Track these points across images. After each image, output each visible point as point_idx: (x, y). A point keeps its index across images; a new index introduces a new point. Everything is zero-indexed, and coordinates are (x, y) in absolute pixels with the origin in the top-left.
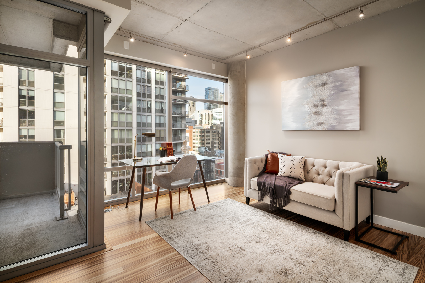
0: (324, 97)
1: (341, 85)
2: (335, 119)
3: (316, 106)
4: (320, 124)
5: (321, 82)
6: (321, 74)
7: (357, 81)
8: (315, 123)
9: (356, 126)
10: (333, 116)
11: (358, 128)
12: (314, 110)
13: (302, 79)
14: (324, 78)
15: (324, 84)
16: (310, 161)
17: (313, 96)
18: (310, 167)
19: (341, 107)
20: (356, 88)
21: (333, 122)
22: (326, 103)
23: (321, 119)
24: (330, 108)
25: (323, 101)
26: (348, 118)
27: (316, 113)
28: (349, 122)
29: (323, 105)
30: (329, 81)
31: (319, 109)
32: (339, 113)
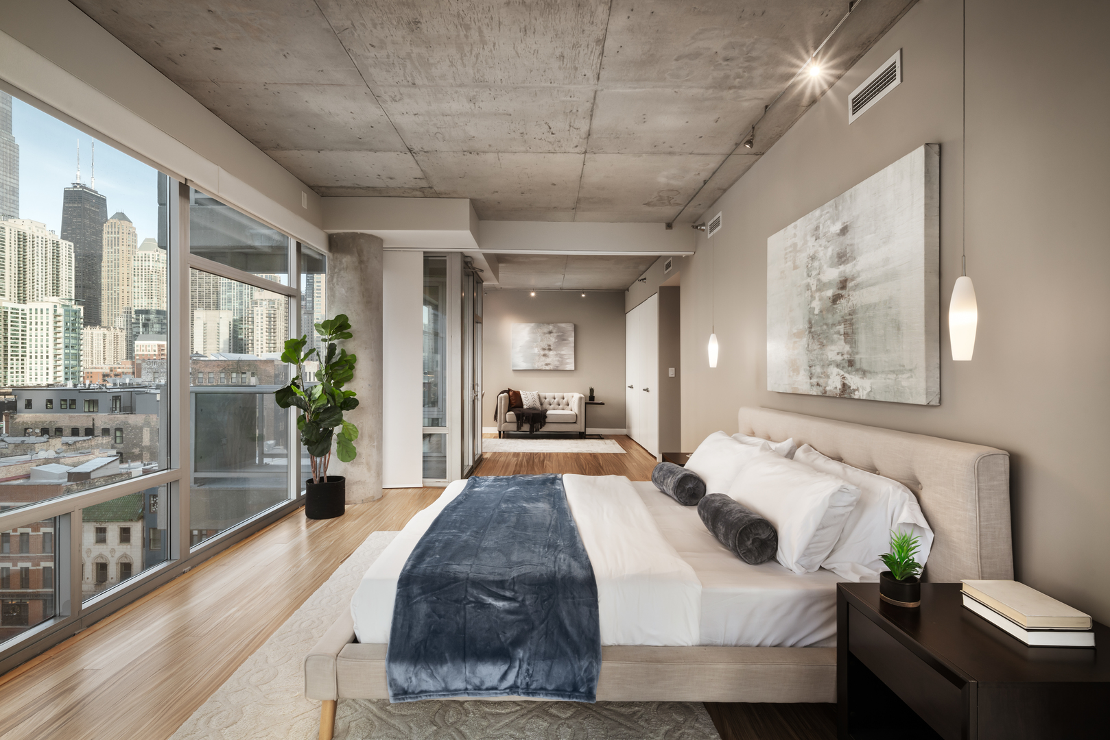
0: (551, 343)
1: (562, 335)
2: (559, 361)
3: (544, 349)
4: (547, 365)
5: (548, 330)
6: (549, 323)
7: (573, 335)
8: (543, 363)
9: (571, 367)
10: (557, 358)
11: (573, 369)
12: (542, 353)
13: (533, 325)
14: (551, 327)
15: (550, 332)
16: (542, 394)
17: (542, 340)
18: (543, 400)
19: (563, 352)
20: (572, 339)
21: (557, 363)
22: (552, 348)
23: (548, 360)
24: (555, 352)
25: (550, 346)
26: (567, 361)
27: (544, 355)
28: (567, 364)
29: (550, 350)
30: (554, 331)
31: (547, 352)
32: (561, 356)
